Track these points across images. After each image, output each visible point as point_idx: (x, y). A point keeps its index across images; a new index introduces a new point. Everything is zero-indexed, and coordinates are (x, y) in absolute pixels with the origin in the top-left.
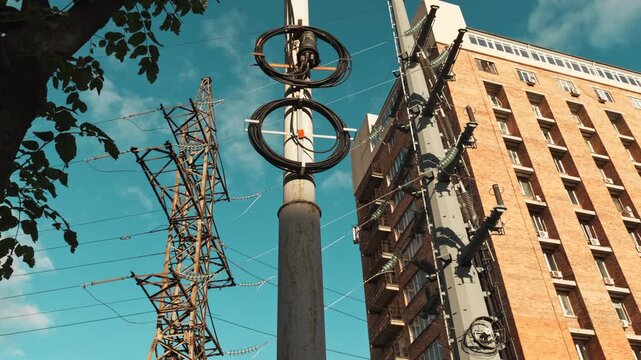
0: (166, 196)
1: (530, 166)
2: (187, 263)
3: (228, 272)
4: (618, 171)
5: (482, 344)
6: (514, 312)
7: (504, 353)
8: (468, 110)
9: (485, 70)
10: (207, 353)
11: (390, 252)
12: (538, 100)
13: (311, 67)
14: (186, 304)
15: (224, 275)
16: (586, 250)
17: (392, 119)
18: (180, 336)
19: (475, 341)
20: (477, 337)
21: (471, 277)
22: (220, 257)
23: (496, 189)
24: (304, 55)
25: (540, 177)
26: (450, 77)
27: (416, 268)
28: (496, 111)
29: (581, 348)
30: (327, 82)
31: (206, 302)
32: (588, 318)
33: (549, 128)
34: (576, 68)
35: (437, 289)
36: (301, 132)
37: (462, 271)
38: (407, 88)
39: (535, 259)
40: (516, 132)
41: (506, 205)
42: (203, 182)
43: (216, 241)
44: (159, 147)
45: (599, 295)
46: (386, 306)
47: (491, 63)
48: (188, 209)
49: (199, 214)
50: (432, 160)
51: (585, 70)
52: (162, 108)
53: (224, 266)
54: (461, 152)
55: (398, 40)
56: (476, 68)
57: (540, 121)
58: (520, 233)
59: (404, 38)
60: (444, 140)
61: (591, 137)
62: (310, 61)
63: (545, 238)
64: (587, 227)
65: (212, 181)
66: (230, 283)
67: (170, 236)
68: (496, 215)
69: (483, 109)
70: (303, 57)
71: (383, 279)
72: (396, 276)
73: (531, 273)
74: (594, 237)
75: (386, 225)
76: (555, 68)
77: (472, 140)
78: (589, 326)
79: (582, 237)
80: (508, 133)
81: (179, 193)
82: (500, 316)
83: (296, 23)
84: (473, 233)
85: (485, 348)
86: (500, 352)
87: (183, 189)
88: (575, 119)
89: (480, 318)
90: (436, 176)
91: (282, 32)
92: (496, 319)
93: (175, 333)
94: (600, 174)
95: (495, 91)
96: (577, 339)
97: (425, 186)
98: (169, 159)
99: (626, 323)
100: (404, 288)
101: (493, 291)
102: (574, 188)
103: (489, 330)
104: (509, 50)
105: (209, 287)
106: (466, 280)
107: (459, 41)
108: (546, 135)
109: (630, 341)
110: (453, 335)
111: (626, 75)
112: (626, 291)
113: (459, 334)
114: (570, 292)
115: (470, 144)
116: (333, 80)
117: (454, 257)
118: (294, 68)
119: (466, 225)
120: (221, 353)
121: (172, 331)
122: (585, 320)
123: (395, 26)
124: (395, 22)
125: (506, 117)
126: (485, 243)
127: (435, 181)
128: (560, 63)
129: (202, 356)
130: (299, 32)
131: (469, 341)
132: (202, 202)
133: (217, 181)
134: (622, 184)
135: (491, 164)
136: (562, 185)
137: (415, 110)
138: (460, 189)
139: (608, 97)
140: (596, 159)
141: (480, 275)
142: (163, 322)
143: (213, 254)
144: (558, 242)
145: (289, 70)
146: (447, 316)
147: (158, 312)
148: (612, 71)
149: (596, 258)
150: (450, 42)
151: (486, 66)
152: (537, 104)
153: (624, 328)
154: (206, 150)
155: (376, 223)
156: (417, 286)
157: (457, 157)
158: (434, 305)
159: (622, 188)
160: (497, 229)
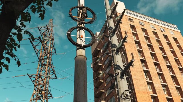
0: (38, 52)
1: (142, 48)
2: (44, 72)
3: (55, 75)
4: (166, 51)
5: (126, 97)
6: (135, 89)
7: (132, 100)
8: (125, 32)
9: (130, 21)
10: (48, 97)
11: (101, 71)
12: (144, 30)
13: (85, 18)
14: (43, 83)
15: (54, 76)
16: (156, 73)
17: (104, 33)
18: (41, 92)
19: (125, 96)
20: (125, 95)
21: (124, 79)
22: (53, 70)
23: (132, 54)
24: (83, 14)
25: (144, 52)
26: (121, 23)
27: (109, 76)
28: (133, 33)
29: (153, 100)
30: (89, 22)
31: (48, 83)
32: (155, 91)
33: (147, 38)
34: (155, 22)
35: (114, 82)
36: (82, 36)
37: (122, 77)
38: (108, 25)
39: (142, 75)
40: (138, 39)
41: (135, 59)
42: (49, 49)
43: (52, 66)
44: (37, 38)
45: (159, 85)
46: (100, 86)
47: (132, 19)
48: (44, 56)
49: (47, 58)
50: (115, 46)
51: (158, 23)
52: (38, 27)
53: (54, 73)
54: (123, 44)
55: (106, 11)
56: (128, 20)
57: (145, 36)
58: (138, 67)
59: (108, 11)
60: (118, 40)
61: (159, 41)
62: (85, 16)
63: (145, 69)
64: (156, 66)
65: (52, 49)
66: (56, 78)
67: (39, 64)
68: (132, 62)
69: (129, 32)
70: (83, 15)
71: (99, 78)
72: (103, 78)
73: (140, 78)
74: (158, 69)
75: (100, 63)
76: (150, 22)
77: (126, 40)
78: (156, 93)
79: (155, 69)
80: (136, 39)
81: (42, 52)
82: (132, 90)
83: (81, 5)
84: (125, 66)
85: (127, 99)
86: (131, 100)
87: (43, 50)
88: (154, 36)
89: (126, 90)
90: (115, 50)
91: (77, 7)
92: (131, 91)
93: (39, 92)
94: (161, 52)
95: (133, 27)
96: (152, 97)
97: (112, 53)
98: (39, 42)
99: (166, 93)
100: (105, 81)
101: (130, 83)
102: (153, 55)
103: (128, 94)
104: (137, 16)
105: (49, 79)
106: (123, 79)
107: (124, 13)
108: (146, 40)
109: (167, 98)
110: (118, 95)
111: (169, 25)
112: (166, 84)
113: (120, 94)
114: (151, 84)
115: (126, 41)
116: (91, 22)
117: (120, 73)
118: (80, 18)
119: (123, 64)
120: (52, 98)
121: (38, 91)
122: (154, 92)
123: (106, 7)
124: (106, 6)
125: (135, 35)
126: (128, 69)
127: (115, 52)
128: (151, 20)
129: (47, 98)
130: (82, 8)
131: (123, 97)
132: (48, 54)
133: (53, 49)
134: (166, 55)
135: (131, 48)
136: (150, 54)
137: (111, 31)
138: (122, 54)
139: (164, 30)
140: (159, 47)
141: (127, 78)
142: (36, 88)
143: (51, 69)
144: (148, 70)
145: (79, 18)
146: (117, 89)
147: (35, 85)
148: (165, 23)
149: (158, 75)
150: (121, 13)
151: (130, 20)
152: (144, 31)
153: (165, 94)
154: (50, 40)
155: (98, 63)
156: (108, 81)
157: (122, 45)
158: (113, 86)
159: (166, 56)
160: (132, 66)
